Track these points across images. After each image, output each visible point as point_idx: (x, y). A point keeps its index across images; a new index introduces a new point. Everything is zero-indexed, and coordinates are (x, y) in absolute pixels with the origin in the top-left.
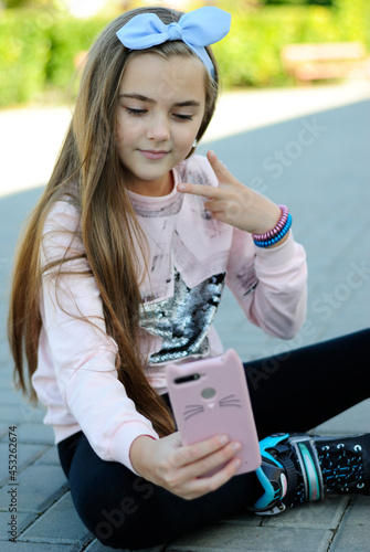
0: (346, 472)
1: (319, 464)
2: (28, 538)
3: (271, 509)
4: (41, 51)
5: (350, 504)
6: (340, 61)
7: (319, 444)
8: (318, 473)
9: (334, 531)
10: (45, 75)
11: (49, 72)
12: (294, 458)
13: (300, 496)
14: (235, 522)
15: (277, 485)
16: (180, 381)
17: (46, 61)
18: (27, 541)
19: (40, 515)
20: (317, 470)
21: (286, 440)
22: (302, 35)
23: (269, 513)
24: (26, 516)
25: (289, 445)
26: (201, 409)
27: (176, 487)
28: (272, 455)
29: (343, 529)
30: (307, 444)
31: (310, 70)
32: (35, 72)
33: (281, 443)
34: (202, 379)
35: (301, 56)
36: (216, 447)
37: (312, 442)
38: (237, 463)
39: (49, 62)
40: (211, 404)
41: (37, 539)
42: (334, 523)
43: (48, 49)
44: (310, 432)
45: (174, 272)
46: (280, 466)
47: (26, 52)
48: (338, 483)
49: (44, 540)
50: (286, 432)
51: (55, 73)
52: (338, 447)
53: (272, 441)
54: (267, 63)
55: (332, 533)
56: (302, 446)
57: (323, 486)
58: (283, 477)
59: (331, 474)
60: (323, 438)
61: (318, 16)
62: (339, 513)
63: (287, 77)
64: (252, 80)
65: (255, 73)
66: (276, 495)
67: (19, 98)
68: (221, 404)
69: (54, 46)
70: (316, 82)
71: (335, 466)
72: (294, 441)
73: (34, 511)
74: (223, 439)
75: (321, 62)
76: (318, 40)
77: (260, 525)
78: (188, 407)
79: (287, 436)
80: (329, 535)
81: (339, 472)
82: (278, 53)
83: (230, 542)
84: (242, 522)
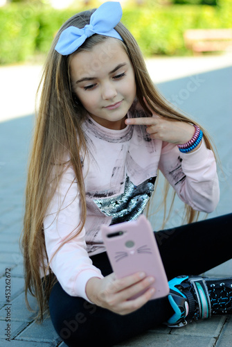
0: (226, 301)
1: (208, 295)
2: (22, 338)
3: (178, 324)
4: (33, 29)
5: (226, 321)
6: (221, 40)
7: (208, 283)
8: (208, 301)
9: (217, 338)
10: (35, 45)
11: (38, 43)
12: (193, 291)
13: (197, 315)
14: (154, 331)
15: (183, 309)
16: (110, 236)
17: (36, 36)
18: (22, 340)
19: (30, 323)
20: (207, 299)
21: (187, 279)
22: (197, 23)
23: (176, 326)
24: (21, 323)
25: (189, 283)
26: (126, 255)
27: (113, 306)
28: (179, 289)
29: (222, 337)
30: (201, 282)
31: (202, 46)
32: (29, 43)
33: (184, 282)
34: (125, 235)
35: (196, 37)
36: (137, 280)
37: (204, 282)
38: (152, 291)
39: (38, 36)
40: (132, 251)
41: (28, 339)
42: (216, 333)
43: (38, 28)
44: (201, 275)
45: (126, 177)
46: (184, 297)
47: (24, 29)
48: (221, 307)
49: (33, 339)
50: (187, 275)
51: (42, 43)
52: (221, 285)
53: (178, 281)
54: (175, 41)
55: (215, 339)
56: (198, 284)
57: (211, 309)
58: (186, 304)
59: (216, 302)
60: (210, 279)
61: (207, 12)
62: (220, 326)
63: (187, 50)
64: (165, 51)
65: (167, 47)
66: (182, 315)
67: (18, 59)
68: (139, 251)
69: (42, 27)
70: (205, 53)
71: (218, 297)
72: (192, 280)
73: (26, 321)
74: (142, 275)
75: (209, 40)
76: (207, 27)
77: (170, 333)
78: (117, 253)
79: (187, 277)
80: (213, 341)
81: (221, 301)
82: (181, 34)
83: (150, 344)
84: (158, 331)
